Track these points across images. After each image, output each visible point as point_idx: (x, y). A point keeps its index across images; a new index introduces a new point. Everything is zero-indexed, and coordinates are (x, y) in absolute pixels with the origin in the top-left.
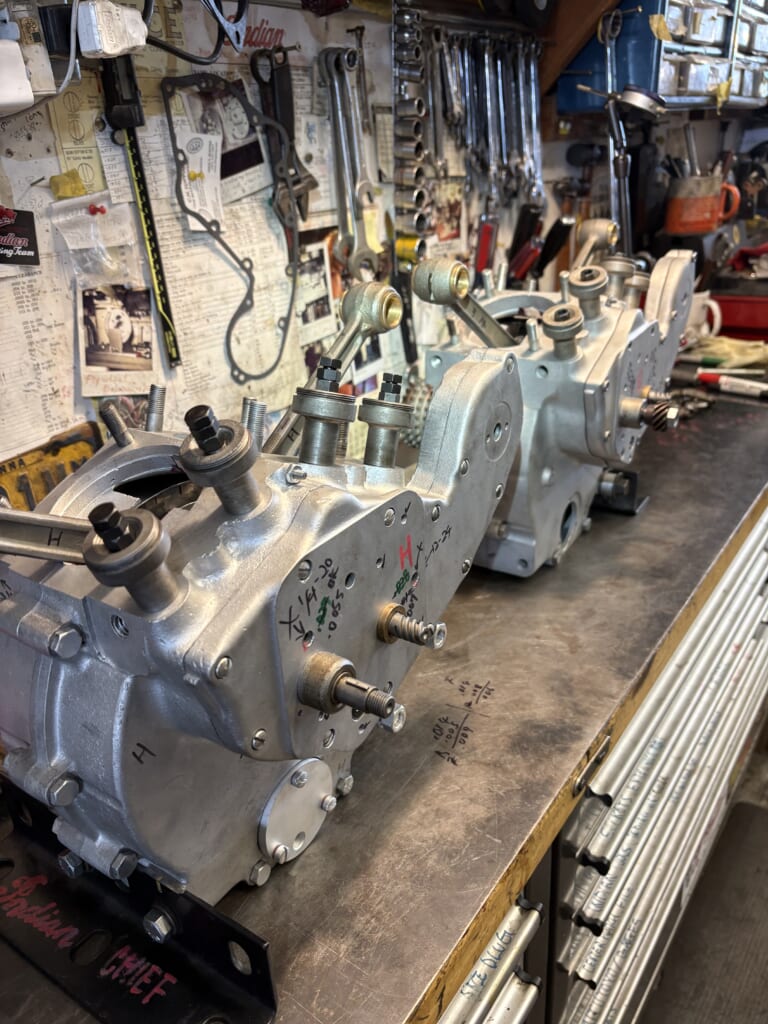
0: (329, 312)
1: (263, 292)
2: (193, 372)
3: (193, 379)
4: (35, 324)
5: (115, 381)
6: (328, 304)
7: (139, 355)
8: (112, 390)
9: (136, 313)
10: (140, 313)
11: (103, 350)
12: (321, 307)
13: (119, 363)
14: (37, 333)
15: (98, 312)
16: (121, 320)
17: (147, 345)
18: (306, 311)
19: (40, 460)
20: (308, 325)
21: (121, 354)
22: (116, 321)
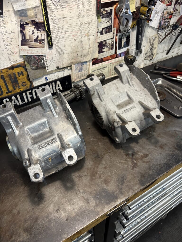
2: (59, 49)
3: (58, 51)
4: (5, 32)
5: (31, 51)
6: (111, 28)
7: (40, 43)
8: (30, 53)
9: (40, 30)
10: (41, 30)
11: (27, 41)
12: (108, 30)
13: (33, 45)
14: (5, 35)
15: (26, 29)
16: (34, 32)
17: (43, 40)
19: (7, 71)
20: (102, 35)
21: (33, 43)
22: (32, 32)
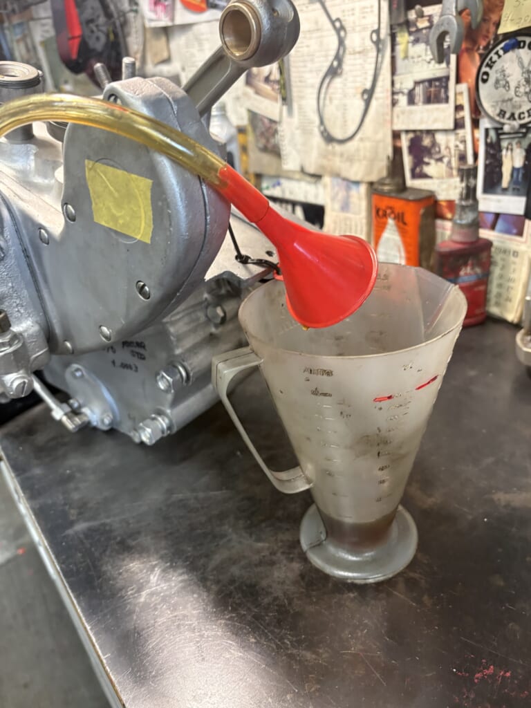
0: (447, 100)
1: (357, 56)
6: (446, 88)
7: (273, 89)
12: (435, 91)
13: (261, 90)
18: (414, 89)
20: (413, 108)
21: (262, 84)
